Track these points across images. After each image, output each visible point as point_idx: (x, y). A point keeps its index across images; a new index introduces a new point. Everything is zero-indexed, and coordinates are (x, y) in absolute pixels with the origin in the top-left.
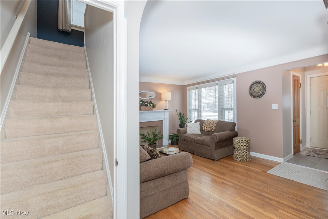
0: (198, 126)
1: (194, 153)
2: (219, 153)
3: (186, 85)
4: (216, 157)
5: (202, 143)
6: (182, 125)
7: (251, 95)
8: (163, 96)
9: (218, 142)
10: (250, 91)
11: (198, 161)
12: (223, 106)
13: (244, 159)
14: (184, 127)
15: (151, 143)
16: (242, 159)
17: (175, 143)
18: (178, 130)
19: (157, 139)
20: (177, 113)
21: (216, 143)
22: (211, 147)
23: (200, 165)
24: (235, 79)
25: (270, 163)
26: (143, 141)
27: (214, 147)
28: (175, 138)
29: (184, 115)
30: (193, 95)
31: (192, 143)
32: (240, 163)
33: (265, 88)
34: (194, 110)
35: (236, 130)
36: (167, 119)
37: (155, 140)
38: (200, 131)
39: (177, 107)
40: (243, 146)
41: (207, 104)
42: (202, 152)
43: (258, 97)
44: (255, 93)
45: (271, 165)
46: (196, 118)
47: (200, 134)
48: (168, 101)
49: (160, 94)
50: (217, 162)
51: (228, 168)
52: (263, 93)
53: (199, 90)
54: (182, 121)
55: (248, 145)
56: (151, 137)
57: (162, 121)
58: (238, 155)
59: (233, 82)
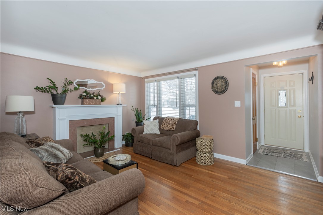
0: (157, 125)
1: (151, 157)
2: (180, 157)
3: (144, 77)
4: (177, 162)
5: (161, 146)
6: (138, 123)
7: (214, 90)
8: (115, 88)
9: (179, 145)
10: (213, 86)
11: (156, 168)
12: (184, 101)
13: (208, 163)
14: (141, 125)
15: (97, 146)
16: (206, 163)
17: (130, 144)
18: (133, 129)
19: (105, 142)
20: (133, 109)
21: (177, 146)
22: (171, 150)
23: (159, 175)
24: (196, 72)
25: (234, 166)
26: (86, 145)
27: (175, 150)
28: (129, 138)
29: (141, 112)
30: (151, 87)
31: (149, 145)
32: (204, 167)
33: (228, 84)
34: (153, 105)
35: (198, 129)
36: (121, 115)
37: (103, 142)
38: (159, 131)
39: (133, 102)
40: (207, 147)
41: (167, 101)
42: (161, 156)
43: (220, 93)
44: (218, 88)
45: (235, 168)
46: (155, 115)
47: (159, 133)
48: (122, 93)
49: (112, 85)
50: (179, 169)
51: (191, 176)
52: (226, 89)
53: (158, 83)
54: (139, 118)
55: (212, 146)
56: (98, 138)
57: (114, 117)
58: (202, 158)
59: (195, 75)
